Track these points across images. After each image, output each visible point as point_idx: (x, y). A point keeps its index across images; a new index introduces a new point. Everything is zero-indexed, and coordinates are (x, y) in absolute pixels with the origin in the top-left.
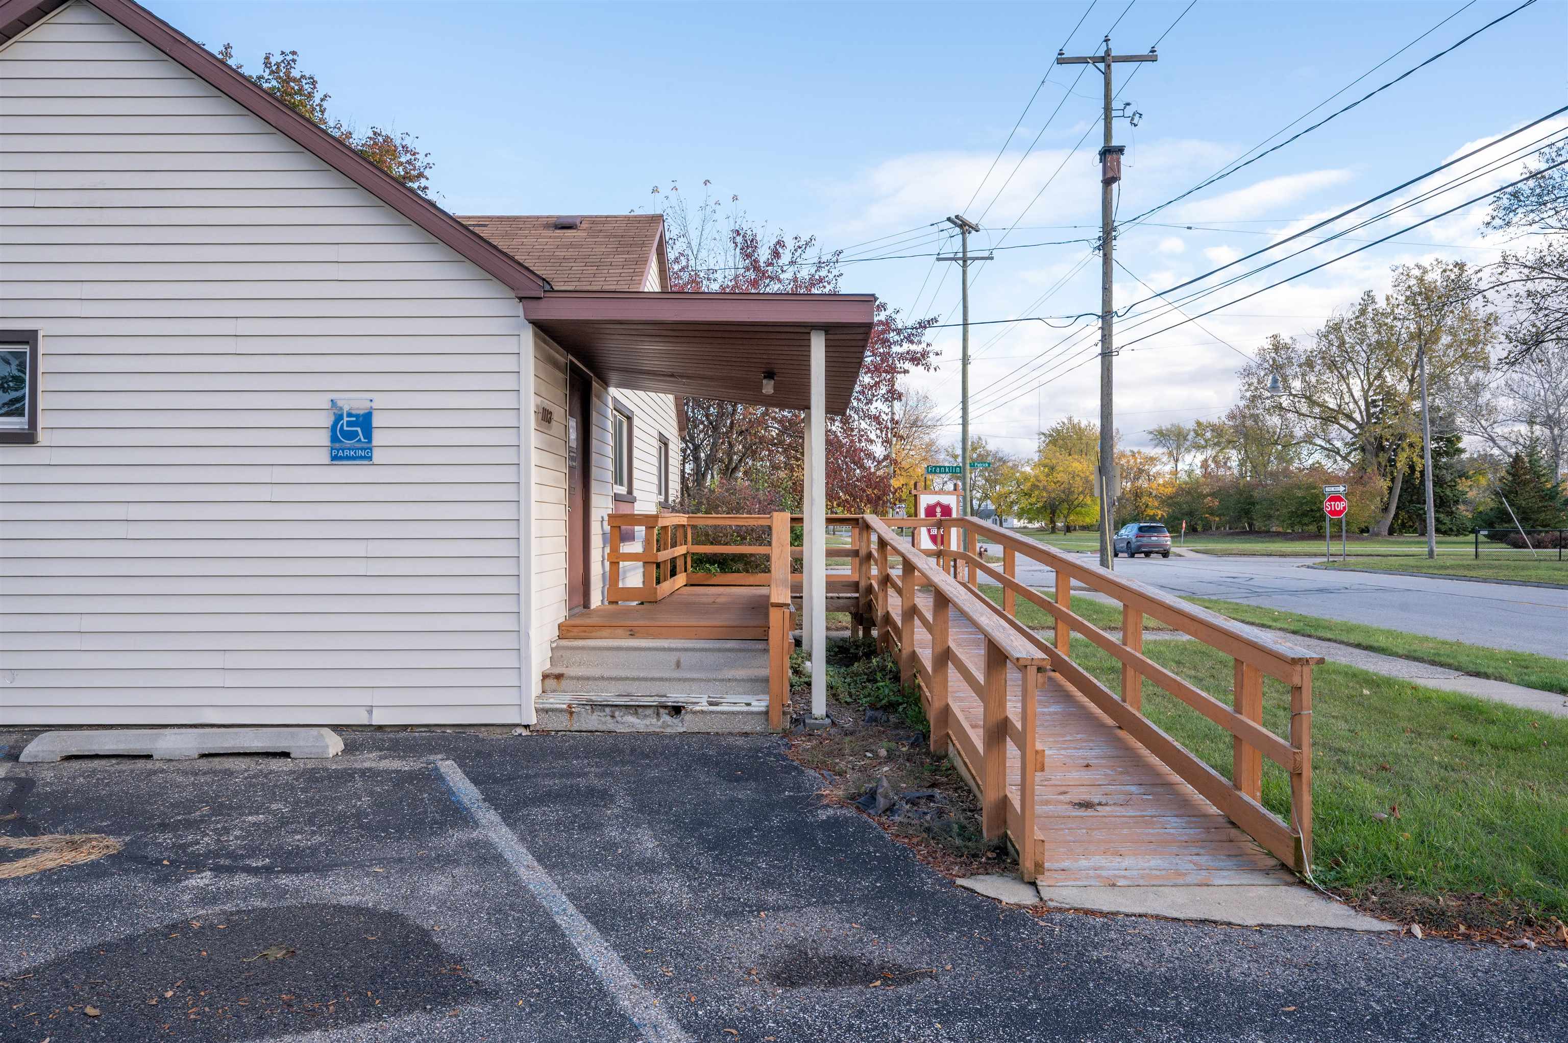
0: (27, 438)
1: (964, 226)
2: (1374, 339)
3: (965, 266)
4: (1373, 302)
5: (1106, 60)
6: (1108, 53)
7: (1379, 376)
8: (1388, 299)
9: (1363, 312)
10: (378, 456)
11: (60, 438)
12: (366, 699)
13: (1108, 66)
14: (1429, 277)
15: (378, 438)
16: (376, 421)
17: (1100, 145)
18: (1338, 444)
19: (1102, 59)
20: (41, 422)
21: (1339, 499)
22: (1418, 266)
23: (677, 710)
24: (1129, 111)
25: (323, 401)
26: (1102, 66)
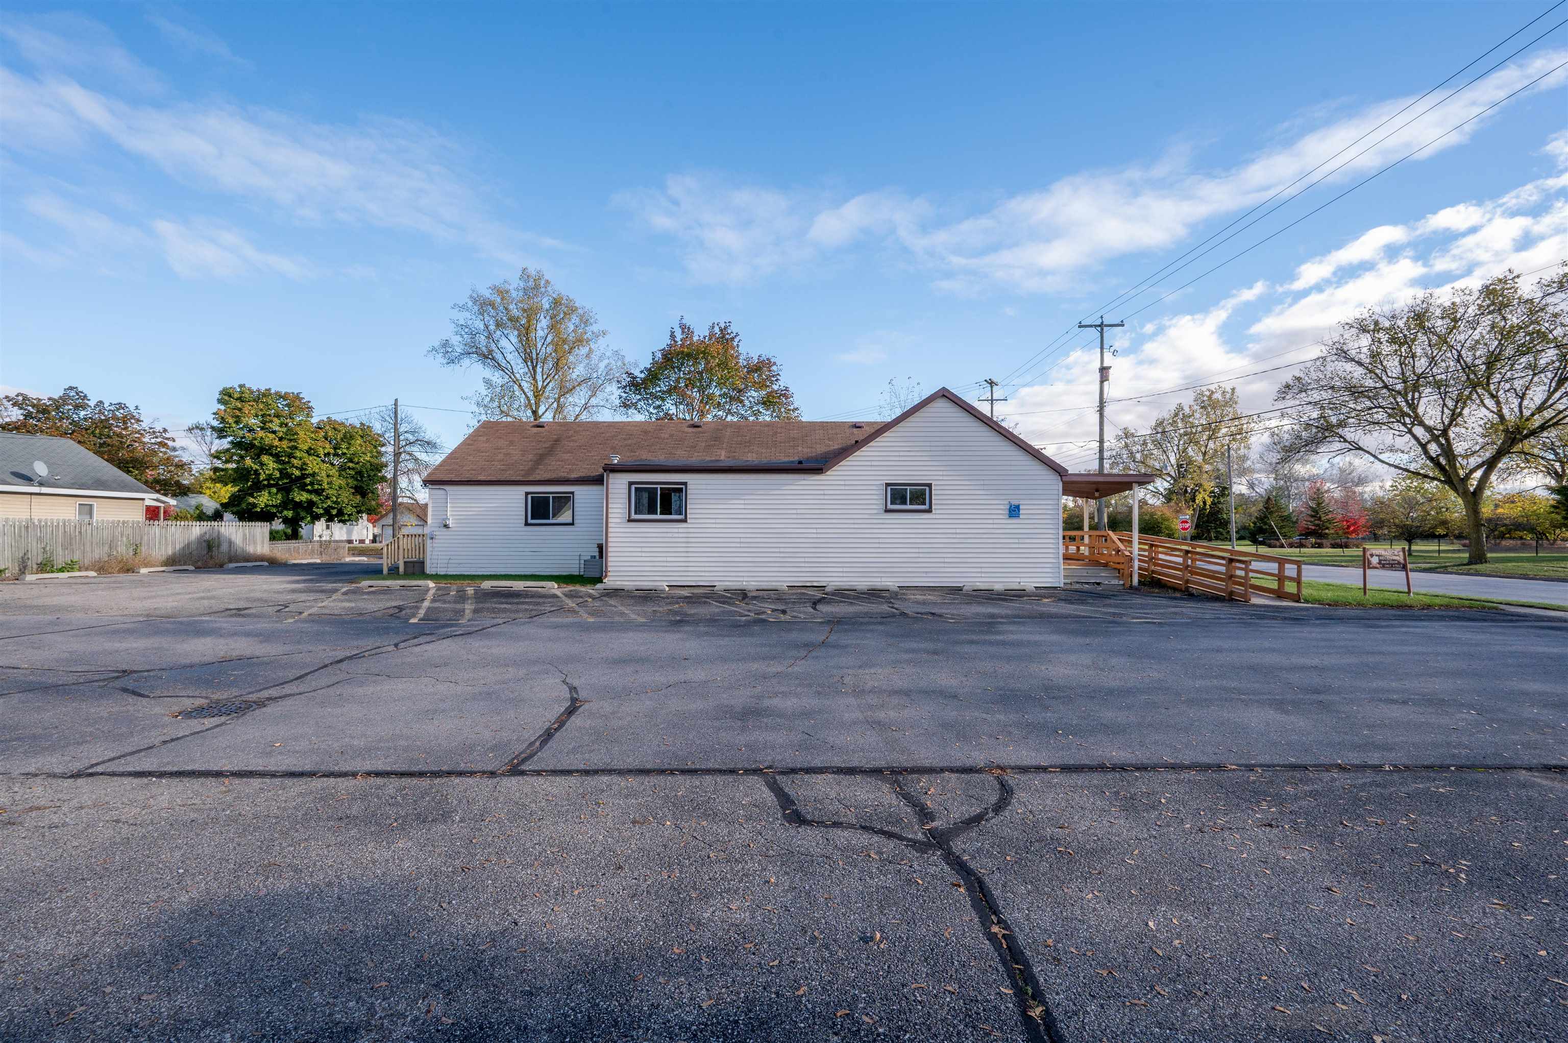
0: (929, 511)
1: (991, 383)
2: (1182, 431)
3: (992, 404)
4: (1182, 409)
5: (1101, 325)
6: (1102, 323)
7: (1185, 450)
8: (1190, 407)
9: (1176, 415)
10: (1021, 516)
11: (938, 512)
12: (1018, 580)
13: (1102, 329)
14: (1215, 396)
15: (1021, 512)
16: (1021, 507)
17: (1099, 366)
18: (1162, 490)
19: (1099, 326)
20: (933, 507)
21: (1186, 522)
22: (1209, 390)
23: (1098, 584)
24: (1112, 350)
25: (1006, 502)
26: (1099, 329)
